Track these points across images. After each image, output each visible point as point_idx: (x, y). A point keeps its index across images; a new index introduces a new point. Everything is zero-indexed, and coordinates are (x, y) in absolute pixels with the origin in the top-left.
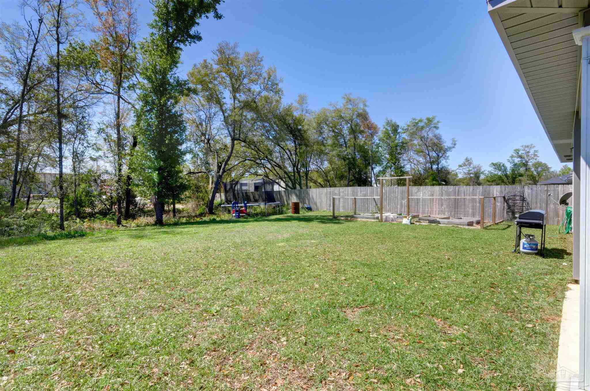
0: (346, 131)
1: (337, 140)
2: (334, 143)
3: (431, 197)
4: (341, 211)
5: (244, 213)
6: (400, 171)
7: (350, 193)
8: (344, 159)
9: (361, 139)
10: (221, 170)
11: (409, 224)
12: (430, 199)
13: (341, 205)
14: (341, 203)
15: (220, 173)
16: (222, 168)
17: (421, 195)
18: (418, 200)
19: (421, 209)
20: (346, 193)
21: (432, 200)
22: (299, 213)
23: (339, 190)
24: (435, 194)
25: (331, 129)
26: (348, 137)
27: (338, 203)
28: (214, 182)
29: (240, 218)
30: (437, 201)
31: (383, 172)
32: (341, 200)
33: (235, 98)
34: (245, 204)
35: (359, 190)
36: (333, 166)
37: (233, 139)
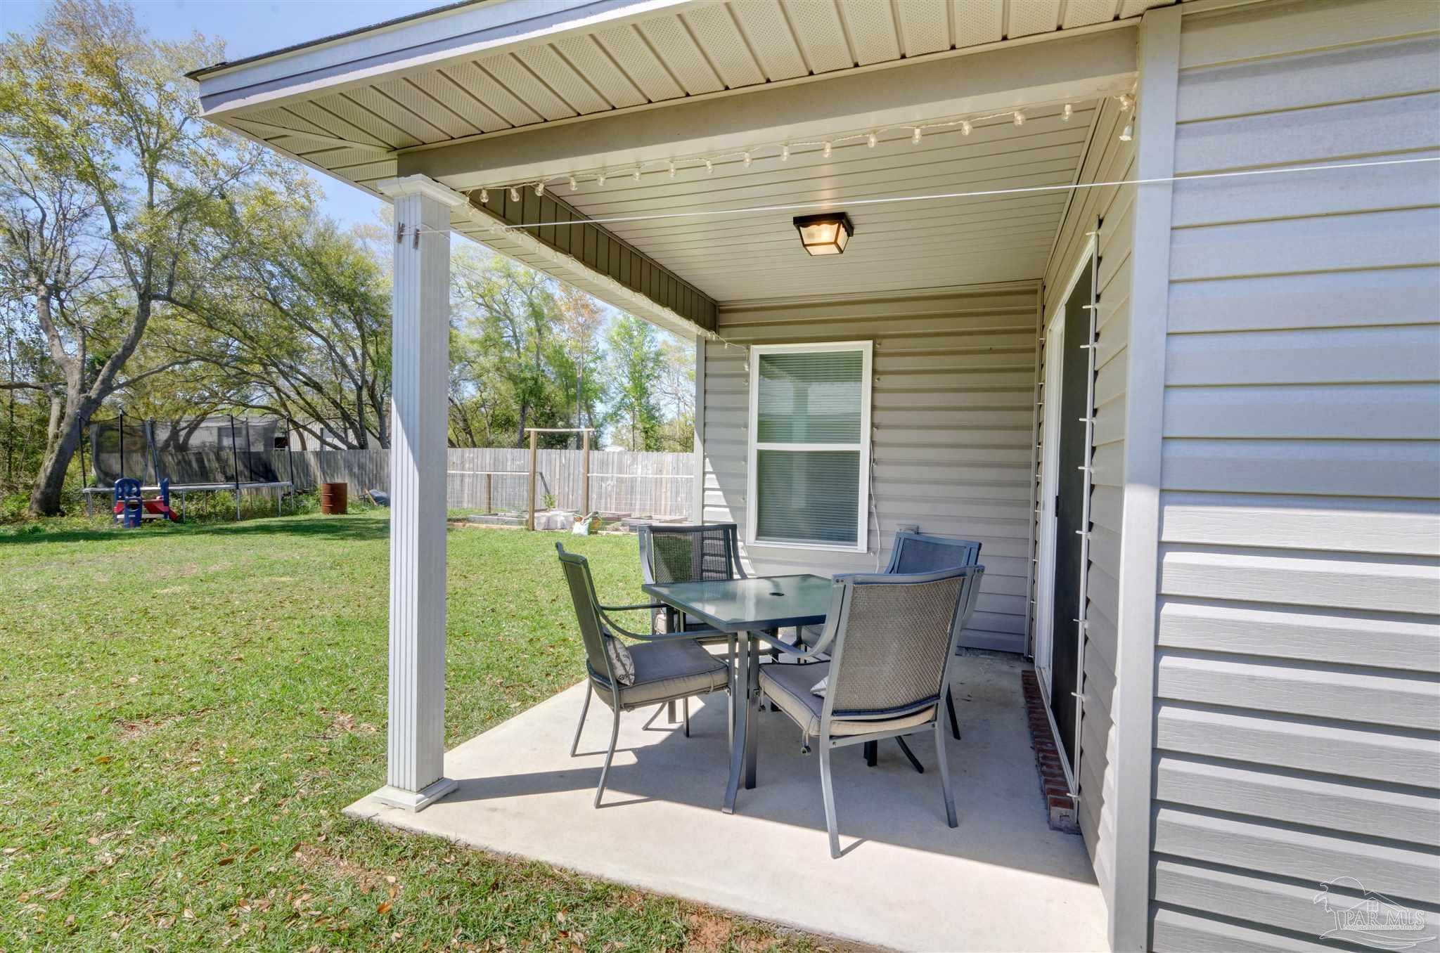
0: (519, 311)
1: (497, 328)
2: (488, 338)
3: (658, 476)
4: (465, 505)
5: (160, 512)
6: (650, 416)
7: (488, 462)
8: (512, 378)
9: (560, 334)
10: (97, 385)
11: (586, 534)
12: (657, 478)
13: (466, 491)
14: (467, 488)
15: (93, 394)
16: (100, 378)
17: (639, 471)
18: (633, 481)
19: (638, 503)
20: (479, 462)
21: (658, 482)
22: (344, 512)
23: (463, 456)
24: (665, 472)
25: (480, 301)
26: (525, 328)
27: (459, 488)
28: (66, 419)
29: (139, 525)
30: (669, 485)
31: (614, 417)
32: (467, 480)
33: (152, 176)
34: (164, 486)
35: (509, 457)
36: (485, 395)
37: (146, 296)
